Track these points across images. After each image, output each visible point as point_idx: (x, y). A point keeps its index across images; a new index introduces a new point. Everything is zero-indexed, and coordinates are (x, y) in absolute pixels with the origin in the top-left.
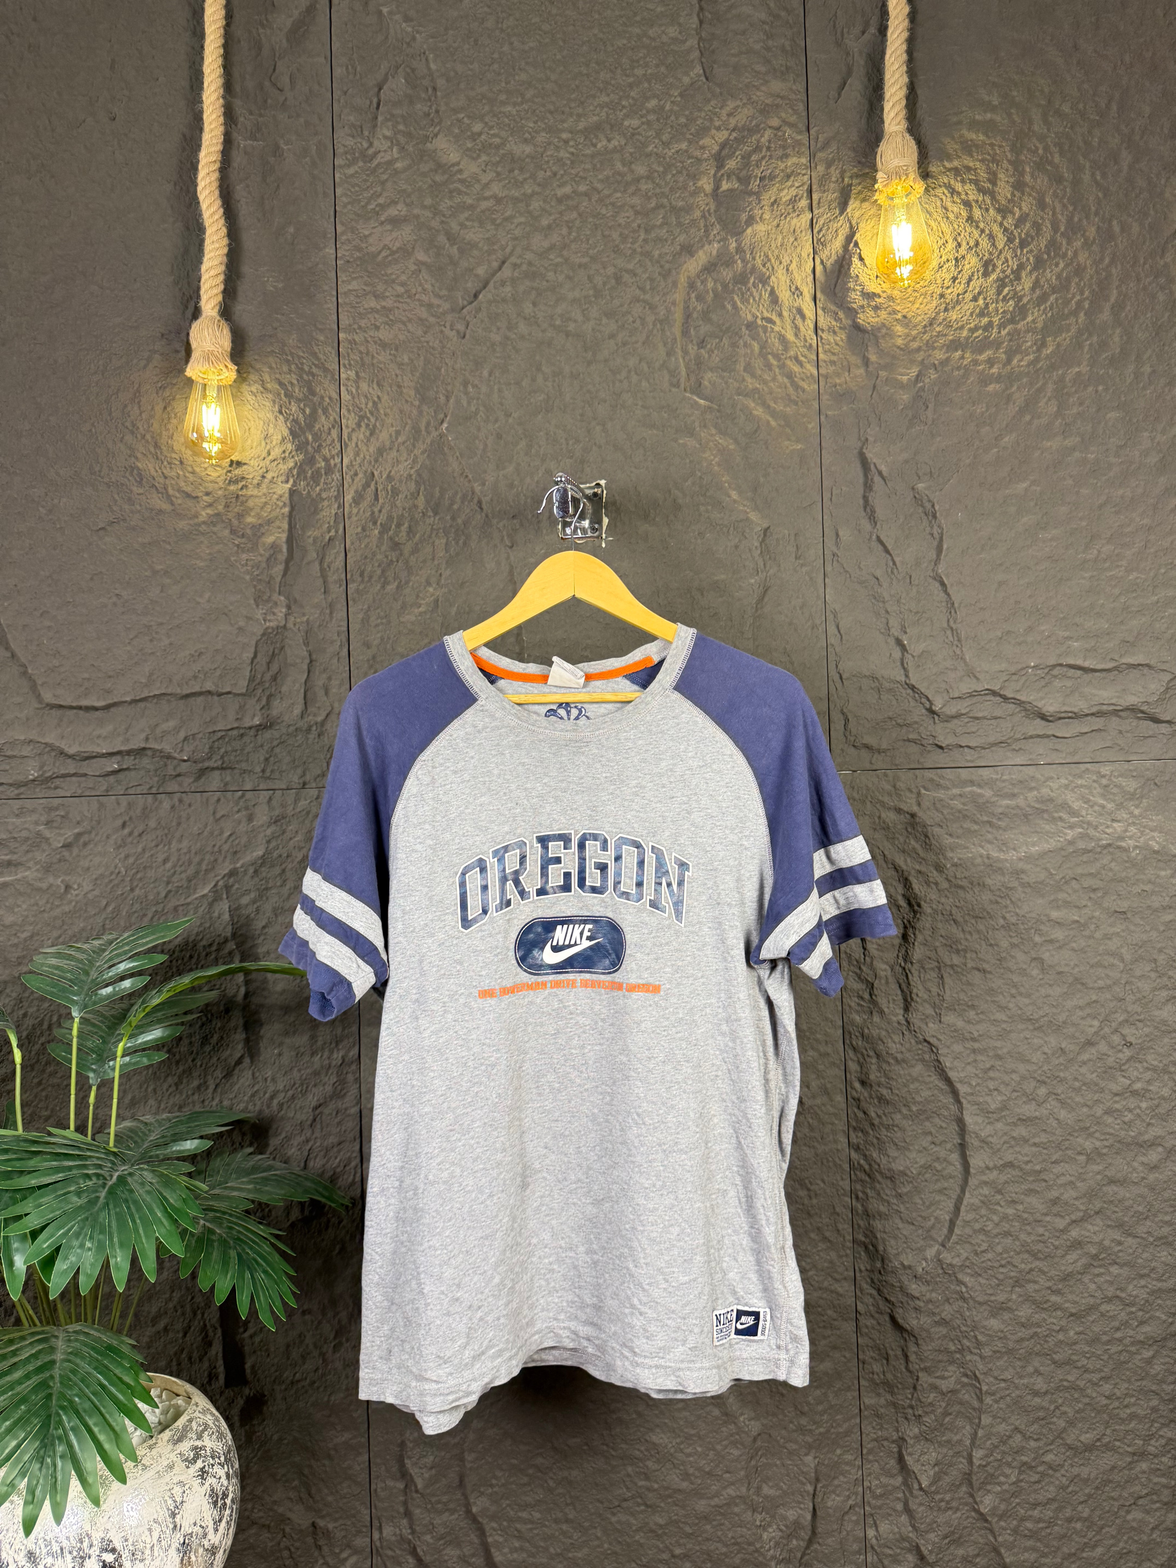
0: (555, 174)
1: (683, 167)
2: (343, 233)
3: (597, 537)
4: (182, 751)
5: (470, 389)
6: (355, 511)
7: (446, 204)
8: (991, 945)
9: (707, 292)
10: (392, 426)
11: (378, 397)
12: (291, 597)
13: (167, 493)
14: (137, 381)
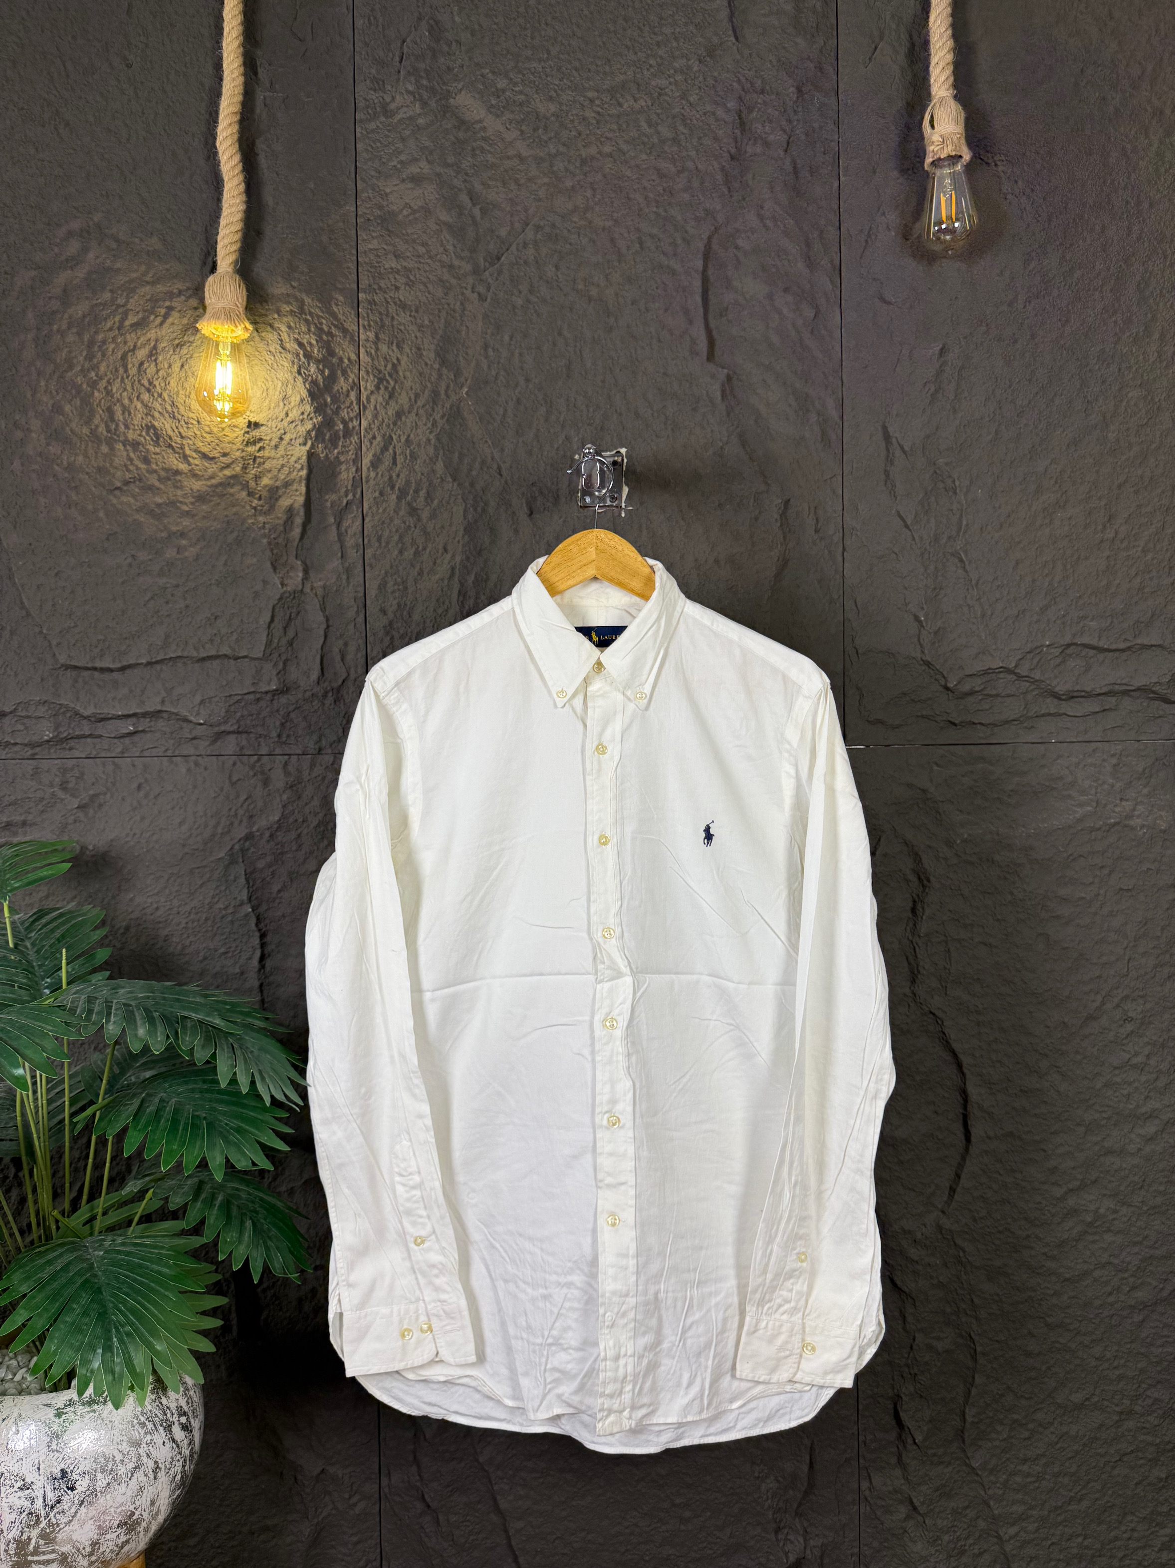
0: (580, 134)
1: (711, 130)
2: (363, 190)
3: (616, 507)
4: (198, 714)
5: (491, 353)
6: (373, 474)
7: (467, 163)
8: (998, 920)
9: (732, 259)
10: (411, 389)
11: (398, 359)
12: (308, 562)
13: (184, 454)
14: (153, 338)
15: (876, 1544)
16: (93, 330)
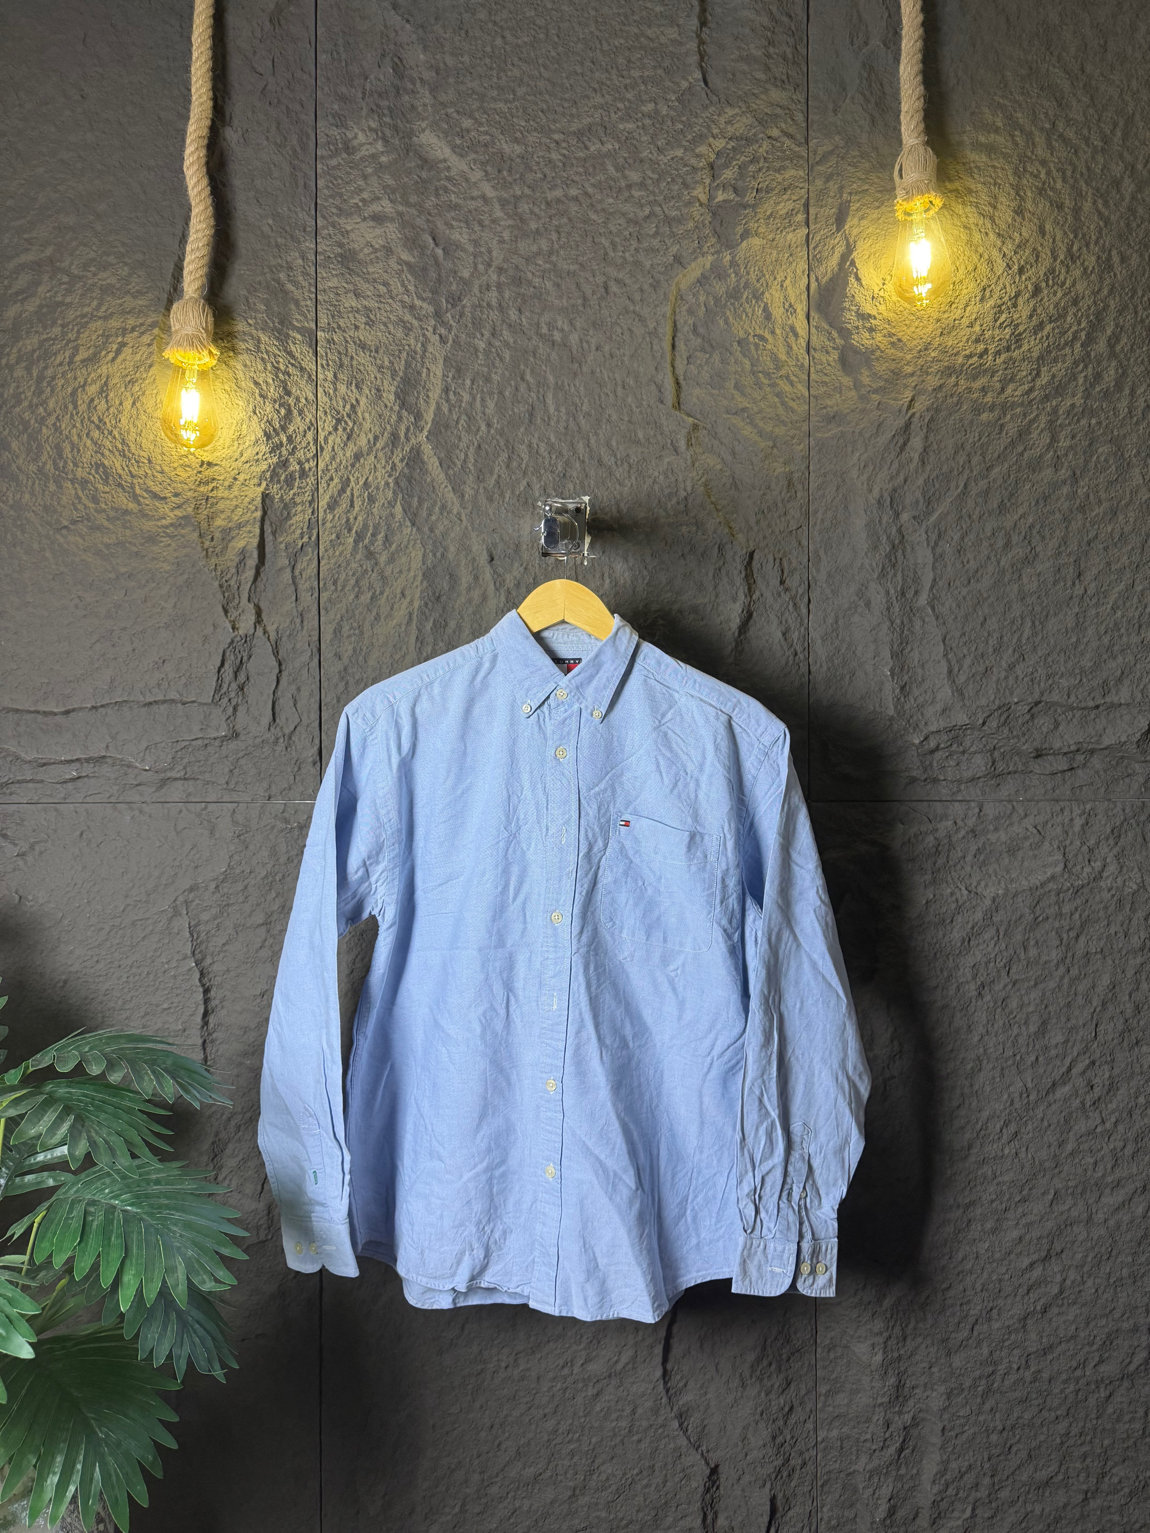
0: (545, 176)
1: (679, 176)
2: (323, 227)
3: (579, 554)
4: (143, 760)
6: (329, 517)
7: (430, 203)
9: (699, 305)
10: (370, 430)
11: (357, 400)
12: (262, 605)
13: (134, 492)
14: (104, 374)
16: (42, 364)
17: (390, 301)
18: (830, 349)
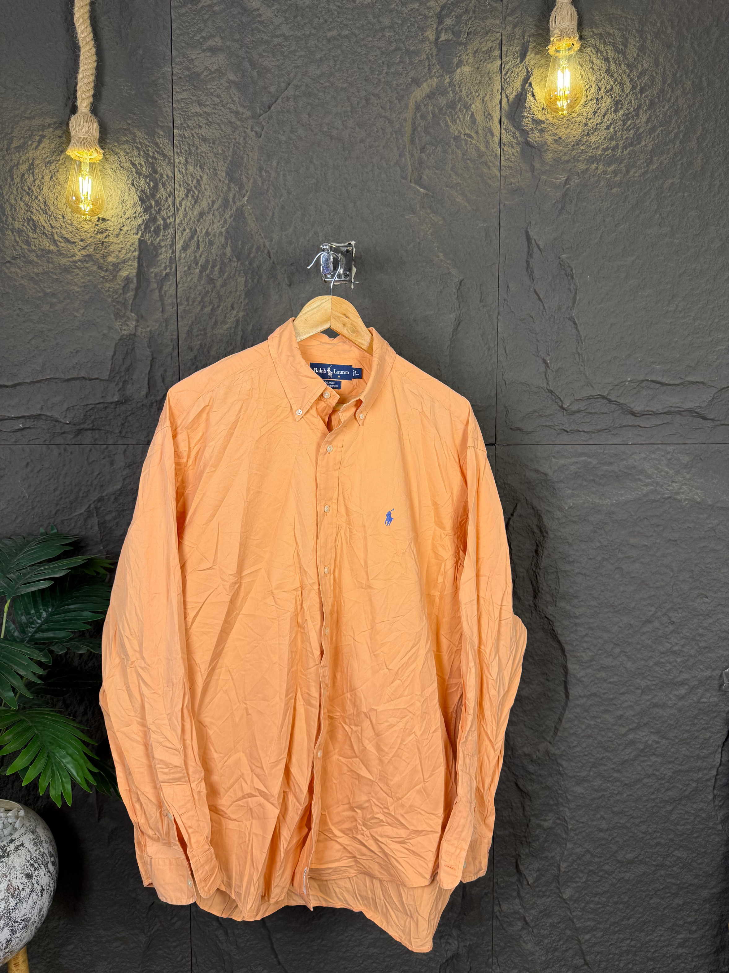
0: (326, 21)
1: (415, 21)
2: (177, 57)
3: (348, 281)
4: (65, 417)
5: (264, 173)
6: (183, 255)
7: (249, 39)
8: (590, 559)
9: (428, 113)
10: (210, 197)
11: (201, 176)
12: (139, 314)
13: (54, 238)
14: (31, 157)
15: (502, 944)
17: (222, 108)
18: (514, 144)
